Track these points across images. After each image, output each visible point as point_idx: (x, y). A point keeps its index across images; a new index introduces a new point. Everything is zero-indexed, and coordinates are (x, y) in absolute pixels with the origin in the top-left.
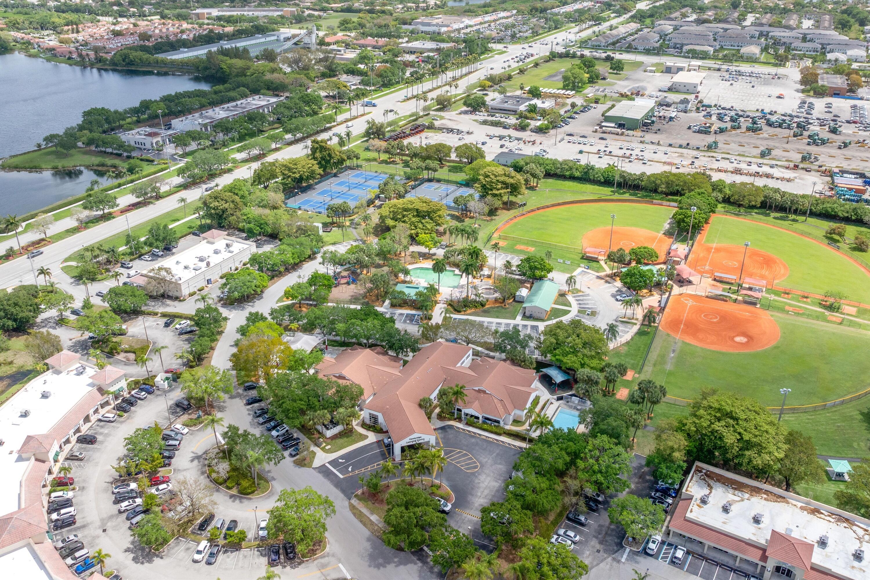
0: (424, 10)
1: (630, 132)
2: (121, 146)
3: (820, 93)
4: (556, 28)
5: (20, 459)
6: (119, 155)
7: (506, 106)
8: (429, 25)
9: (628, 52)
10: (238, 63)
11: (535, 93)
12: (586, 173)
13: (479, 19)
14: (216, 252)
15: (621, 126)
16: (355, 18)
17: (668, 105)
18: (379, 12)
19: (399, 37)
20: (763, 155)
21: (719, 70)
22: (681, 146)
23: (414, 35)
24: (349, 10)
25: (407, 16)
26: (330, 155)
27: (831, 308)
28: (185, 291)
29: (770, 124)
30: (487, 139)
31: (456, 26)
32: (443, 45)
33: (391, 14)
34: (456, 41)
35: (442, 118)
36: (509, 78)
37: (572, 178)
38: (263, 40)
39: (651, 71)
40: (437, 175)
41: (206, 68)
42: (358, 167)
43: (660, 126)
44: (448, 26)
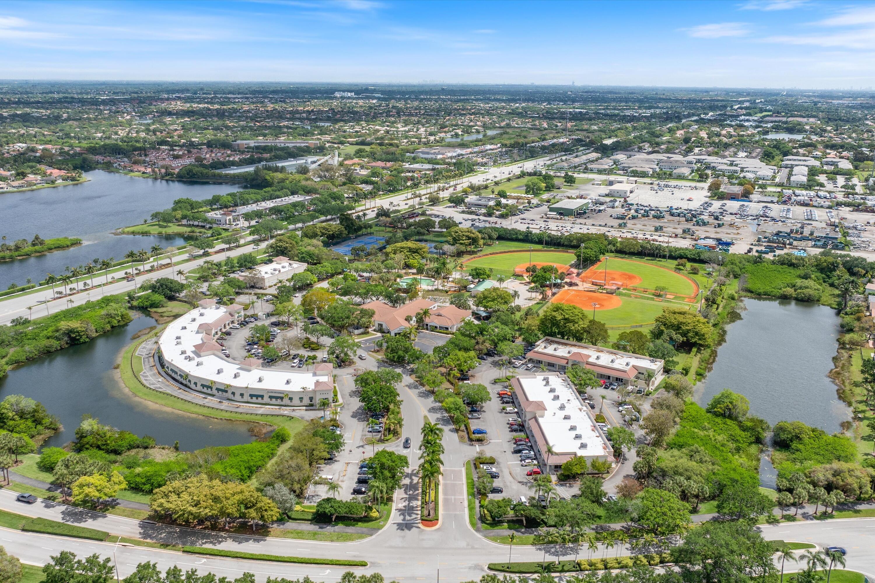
0: (425, 144)
1: (566, 218)
2: (205, 220)
3: (722, 197)
4: (532, 157)
5: (198, 332)
6: (203, 227)
7: (480, 202)
8: (428, 153)
9: (585, 173)
10: (279, 175)
11: (502, 194)
12: (527, 236)
13: (469, 150)
14: (283, 267)
15: (561, 214)
16: (367, 148)
17: (602, 204)
18: (387, 144)
19: (403, 161)
20: (656, 230)
21: (652, 184)
22: (600, 225)
23: (414, 160)
24: (363, 143)
25: (411, 147)
26: (352, 224)
27: (659, 296)
28: (267, 284)
29: (672, 215)
30: (463, 221)
31: (449, 155)
32: (437, 166)
33: (398, 147)
34: (449, 164)
35: (432, 210)
36: (486, 187)
37: (517, 240)
38: (294, 162)
39: (598, 184)
40: (425, 237)
41: (253, 180)
42: (371, 234)
43: (590, 215)
44: (443, 154)
